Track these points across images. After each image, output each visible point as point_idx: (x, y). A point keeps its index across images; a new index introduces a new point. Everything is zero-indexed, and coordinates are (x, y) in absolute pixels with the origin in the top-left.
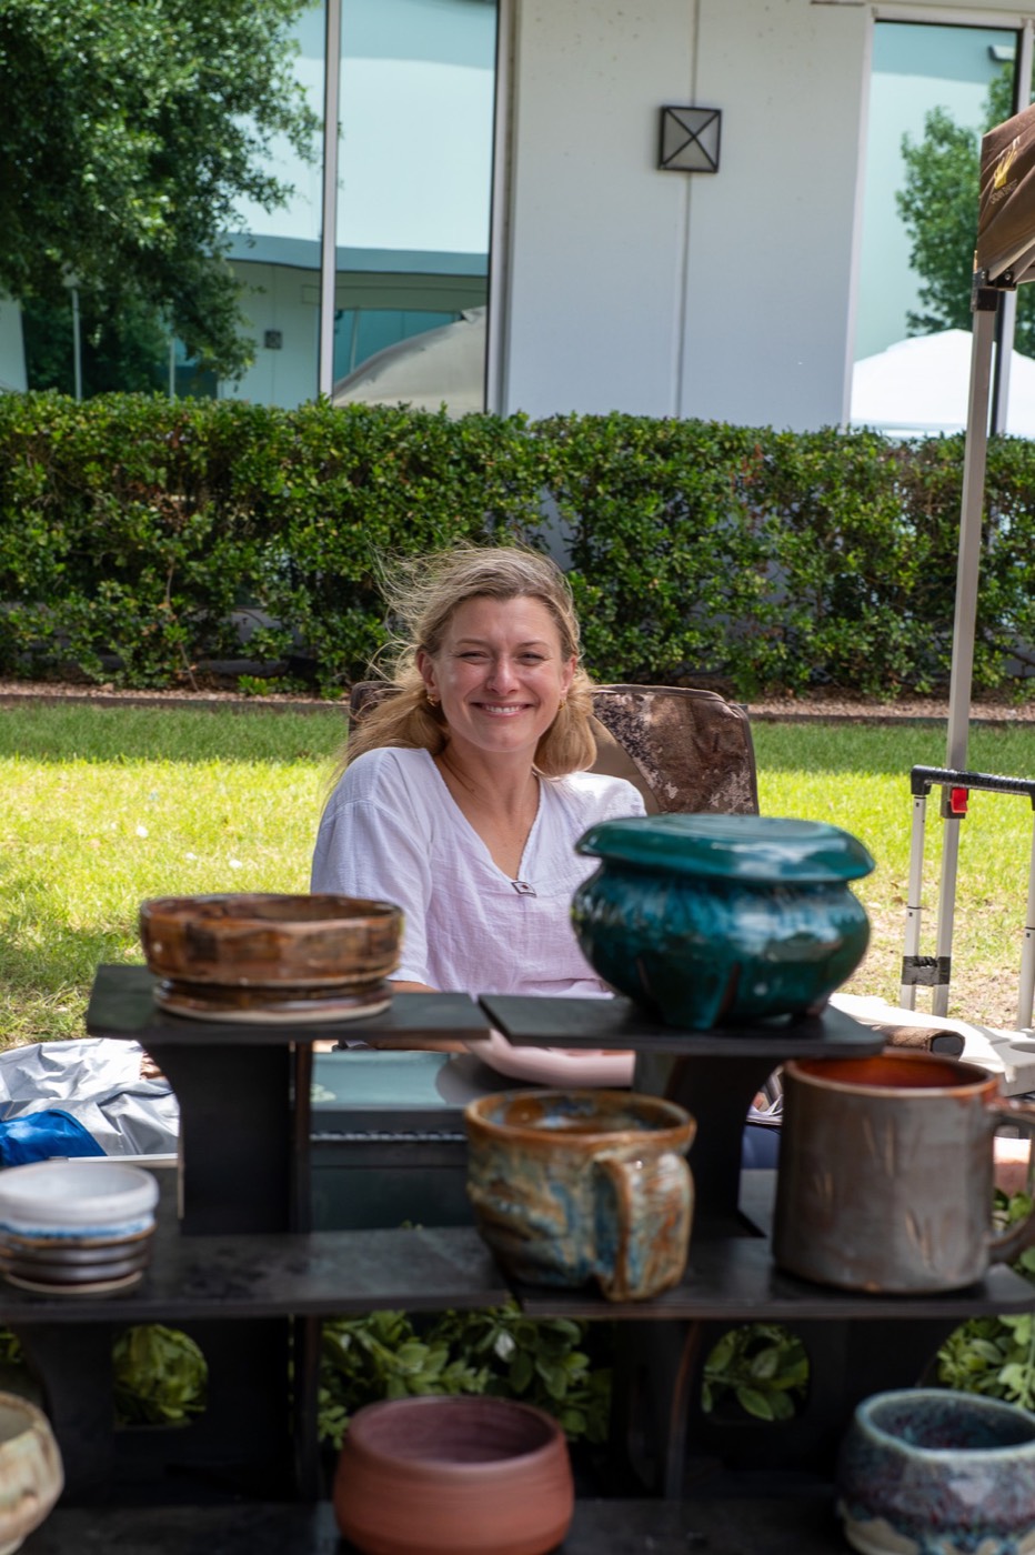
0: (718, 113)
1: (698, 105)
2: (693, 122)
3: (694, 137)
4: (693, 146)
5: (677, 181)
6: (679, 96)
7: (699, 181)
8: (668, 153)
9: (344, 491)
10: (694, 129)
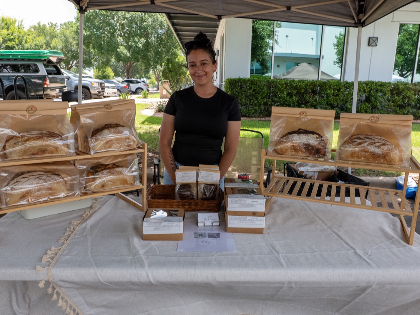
0: (377, 38)
1: (374, 37)
2: (374, 39)
3: (374, 41)
4: (374, 43)
5: (370, 48)
6: (372, 36)
7: (373, 47)
8: (370, 44)
9: (336, 92)
10: (374, 40)
